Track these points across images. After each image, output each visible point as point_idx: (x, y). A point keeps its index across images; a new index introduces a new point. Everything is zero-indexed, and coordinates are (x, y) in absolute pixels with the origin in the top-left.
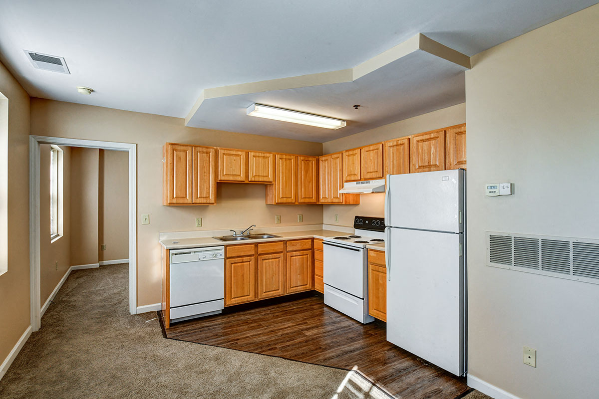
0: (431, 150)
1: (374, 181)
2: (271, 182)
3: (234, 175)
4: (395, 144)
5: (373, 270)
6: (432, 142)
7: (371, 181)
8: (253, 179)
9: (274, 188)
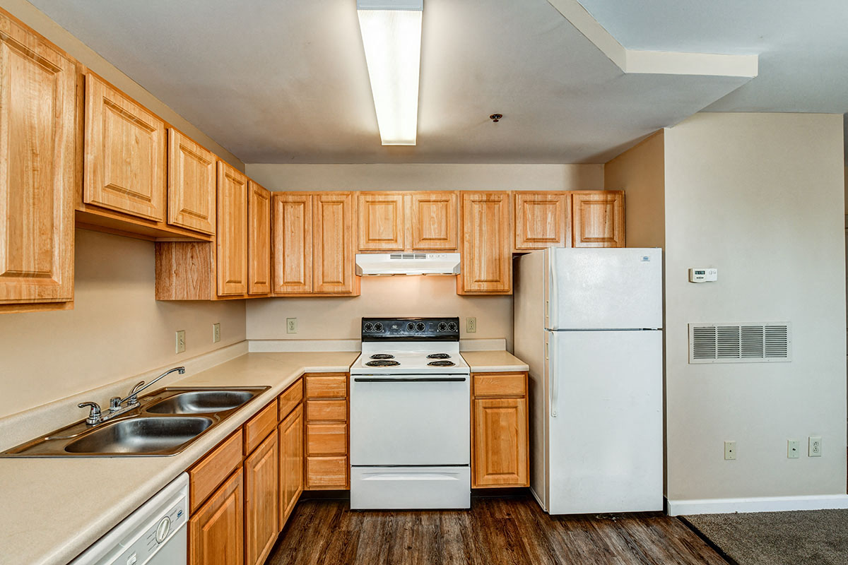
0: (546, 218)
1: (435, 255)
2: (209, 236)
3: (134, 195)
4: (484, 198)
5: (485, 408)
6: (549, 207)
7: (428, 255)
8: (180, 222)
9: (213, 255)
